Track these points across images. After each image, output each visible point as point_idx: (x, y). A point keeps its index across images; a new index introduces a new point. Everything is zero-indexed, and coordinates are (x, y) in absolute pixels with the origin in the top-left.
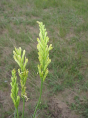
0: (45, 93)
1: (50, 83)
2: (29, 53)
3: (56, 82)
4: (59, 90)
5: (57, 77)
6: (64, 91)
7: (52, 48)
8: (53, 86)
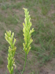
0: (35, 64)
1: (39, 55)
2: (18, 32)
3: (44, 53)
4: (47, 60)
5: (45, 49)
6: (52, 61)
7: (34, 31)
8: (42, 58)
